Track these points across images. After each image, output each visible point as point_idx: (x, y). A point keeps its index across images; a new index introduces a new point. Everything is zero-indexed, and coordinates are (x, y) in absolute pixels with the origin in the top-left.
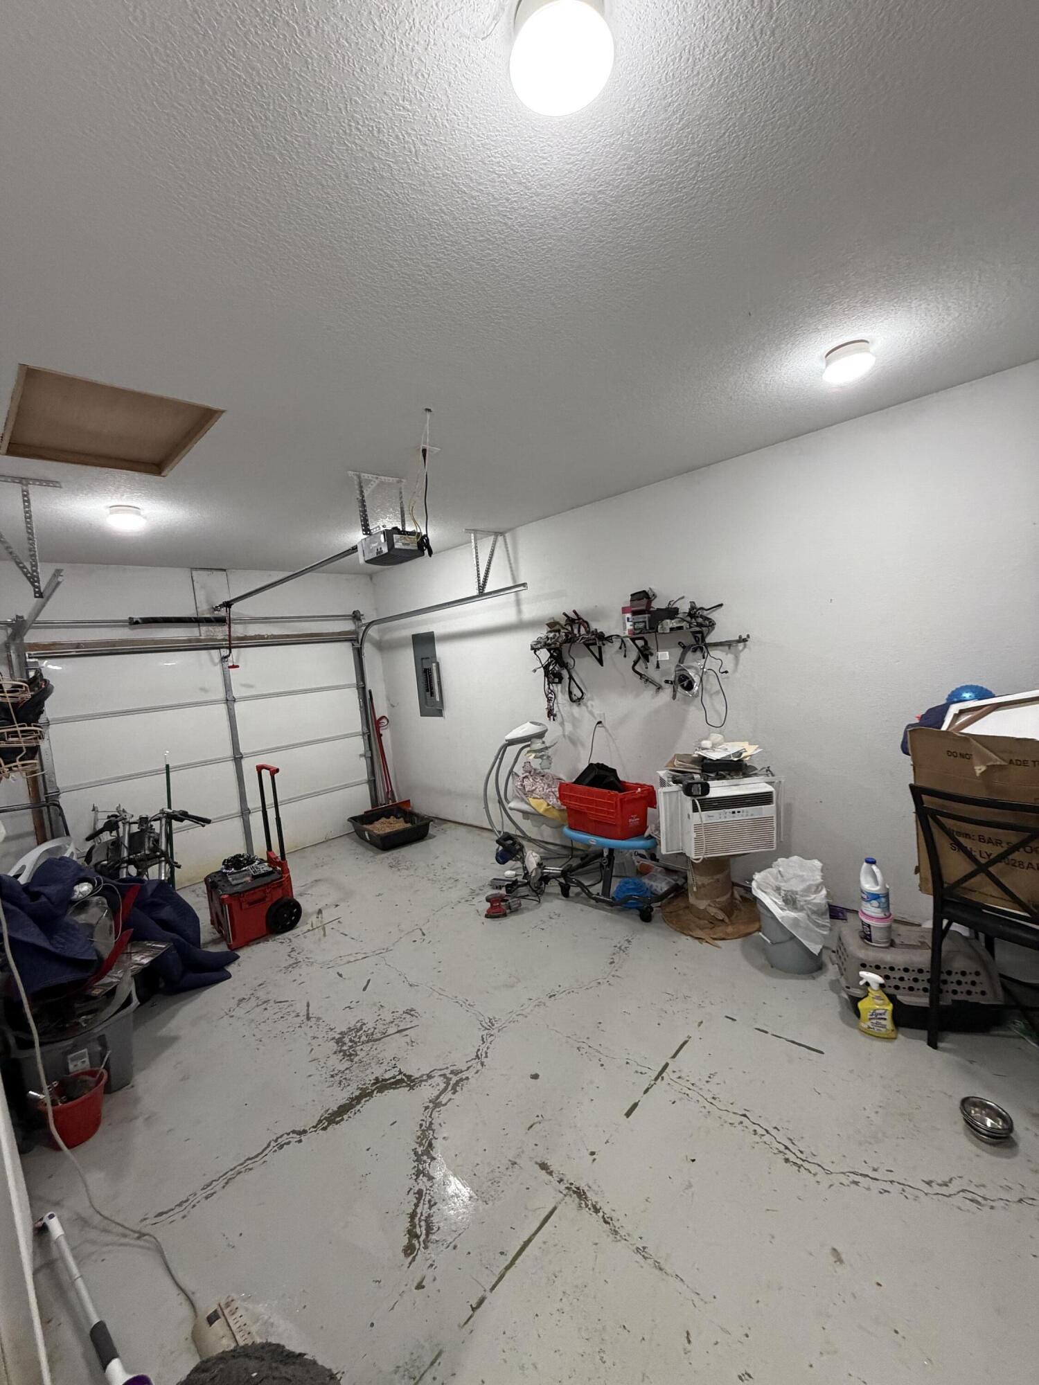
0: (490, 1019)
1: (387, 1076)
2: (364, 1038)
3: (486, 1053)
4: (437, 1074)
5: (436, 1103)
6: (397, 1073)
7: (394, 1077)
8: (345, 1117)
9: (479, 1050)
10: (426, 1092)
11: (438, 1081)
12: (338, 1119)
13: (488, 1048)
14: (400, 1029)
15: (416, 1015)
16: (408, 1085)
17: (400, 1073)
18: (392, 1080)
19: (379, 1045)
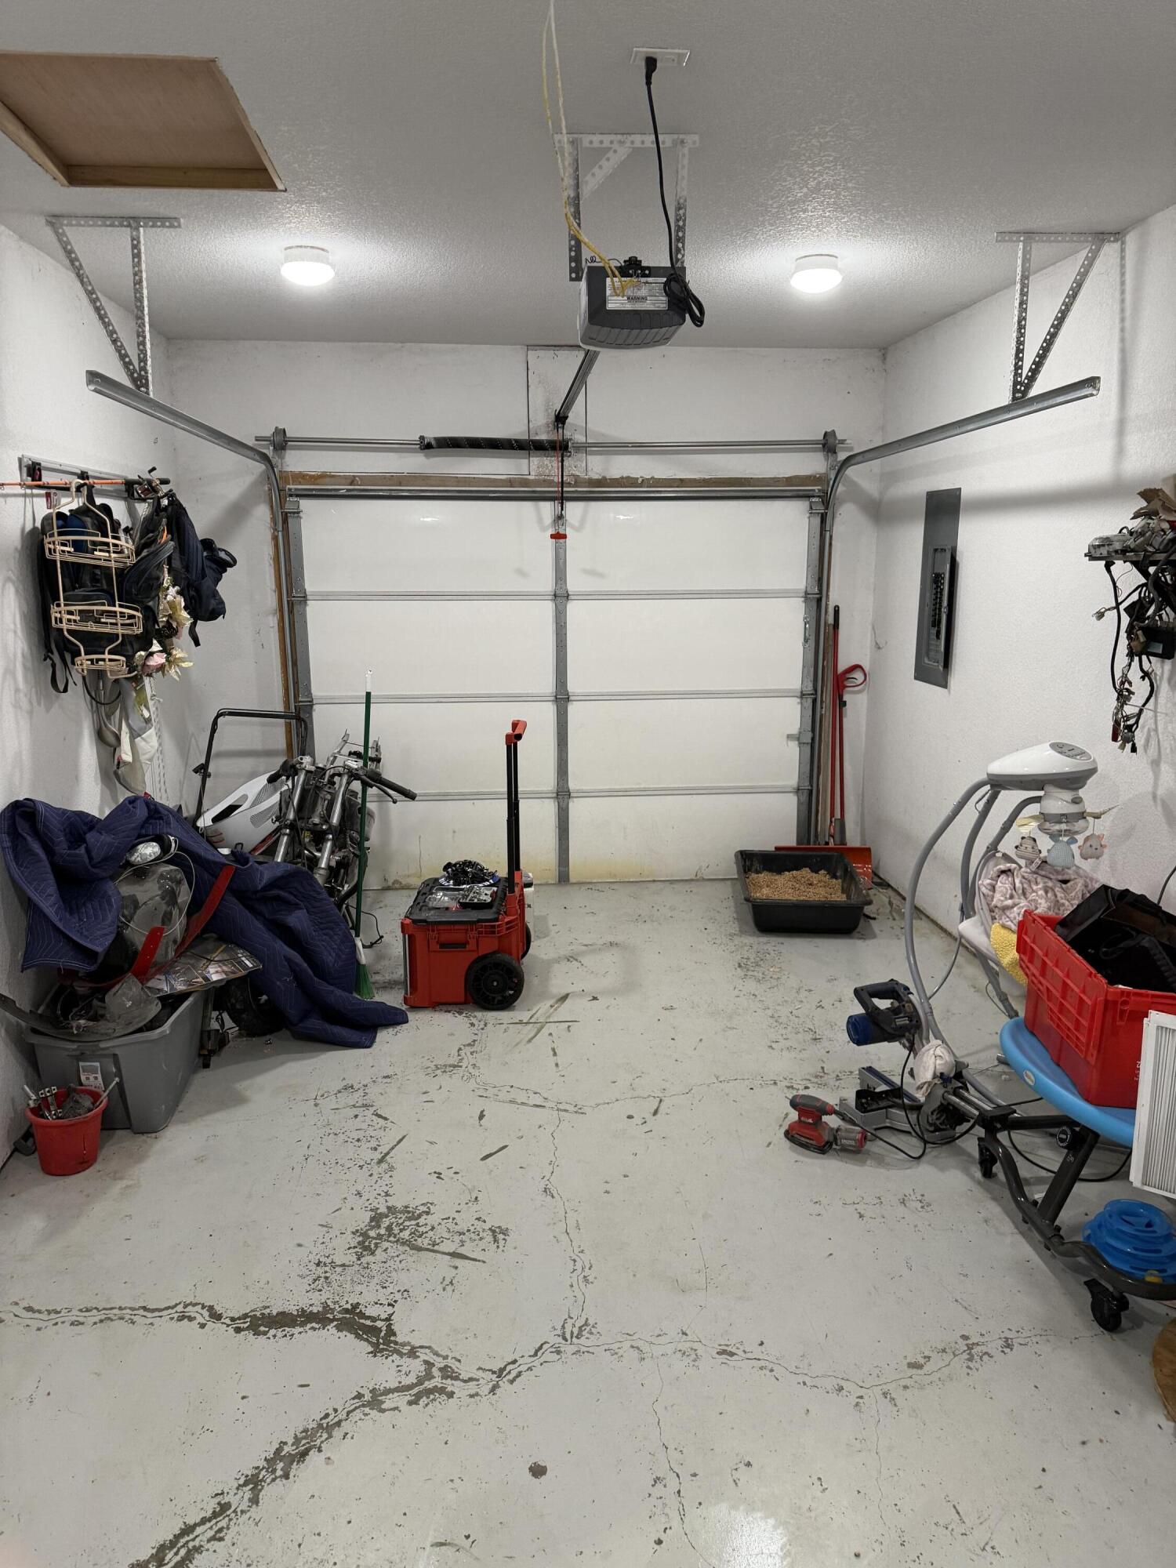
0: (586, 1324)
1: (370, 1311)
2: (406, 1235)
3: (519, 1374)
4: (424, 1355)
5: (375, 1400)
6: (383, 1316)
7: (374, 1319)
8: (272, 1332)
9: (514, 1362)
10: (387, 1372)
11: (416, 1367)
12: (262, 1329)
13: (530, 1369)
14: (461, 1250)
15: (502, 1243)
16: (376, 1345)
17: (388, 1319)
18: (368, 1323)
19: (411, 1257)
